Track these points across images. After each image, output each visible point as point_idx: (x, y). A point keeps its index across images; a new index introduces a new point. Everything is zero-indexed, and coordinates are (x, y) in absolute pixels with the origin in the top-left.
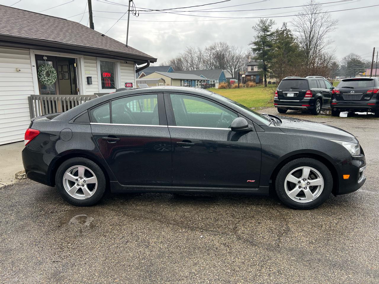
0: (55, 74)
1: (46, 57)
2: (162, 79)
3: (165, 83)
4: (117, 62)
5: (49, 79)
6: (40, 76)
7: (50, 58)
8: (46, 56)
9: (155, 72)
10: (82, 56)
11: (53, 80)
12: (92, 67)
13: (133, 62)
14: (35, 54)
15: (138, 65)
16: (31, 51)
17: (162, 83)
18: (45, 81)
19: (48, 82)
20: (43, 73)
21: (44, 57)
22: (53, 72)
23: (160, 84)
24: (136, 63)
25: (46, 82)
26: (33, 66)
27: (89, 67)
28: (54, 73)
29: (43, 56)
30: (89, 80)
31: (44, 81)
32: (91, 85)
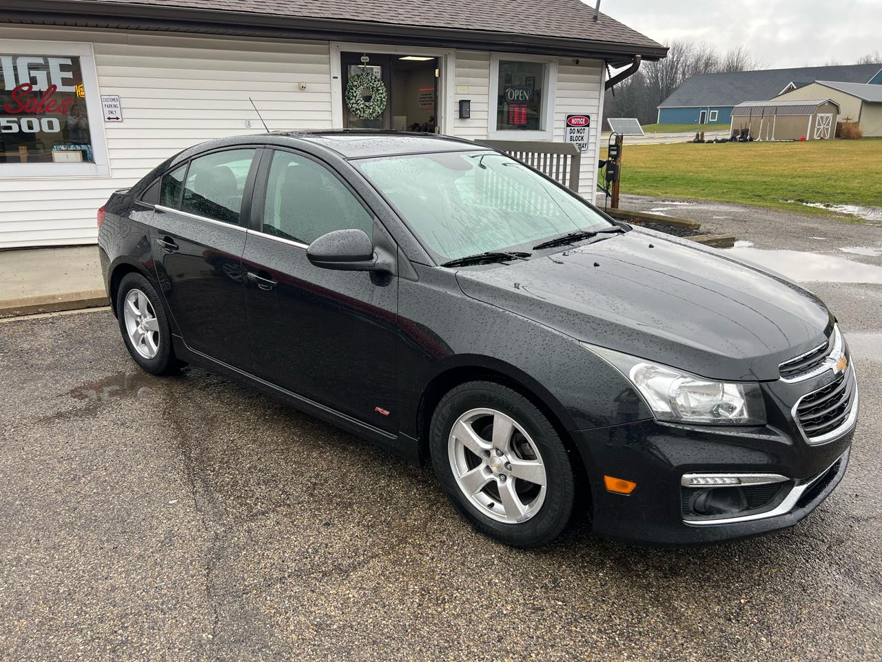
0: (382, 94)
1: (367, 58)
2: (830, 103)
3: (838, 113)
4: (551, 62)
5: (367, 106)
6: (349, 99)
7: (375, 59)
8: (367, 55)
9: (814, 82)
10: (452, 51)
11: (377, 108)
12: (476, 76)
13: (601, 61)
14: (341, 52)
15: (616, 66)
16: (333, 44)
17: (827, 115)
18: (359, 109)
19: (364, 112)
20: (355, 92)
21: (362, 58)
22: (378, 90)
23: (822, 118)
24: (610, 63)
25: (360, 111)
26: (334, 78)
27: (469, 76)
28: (381, 91)
29: (362, 54)
30: (464, 109)
31: (357, 109)
32: (468, 120)
